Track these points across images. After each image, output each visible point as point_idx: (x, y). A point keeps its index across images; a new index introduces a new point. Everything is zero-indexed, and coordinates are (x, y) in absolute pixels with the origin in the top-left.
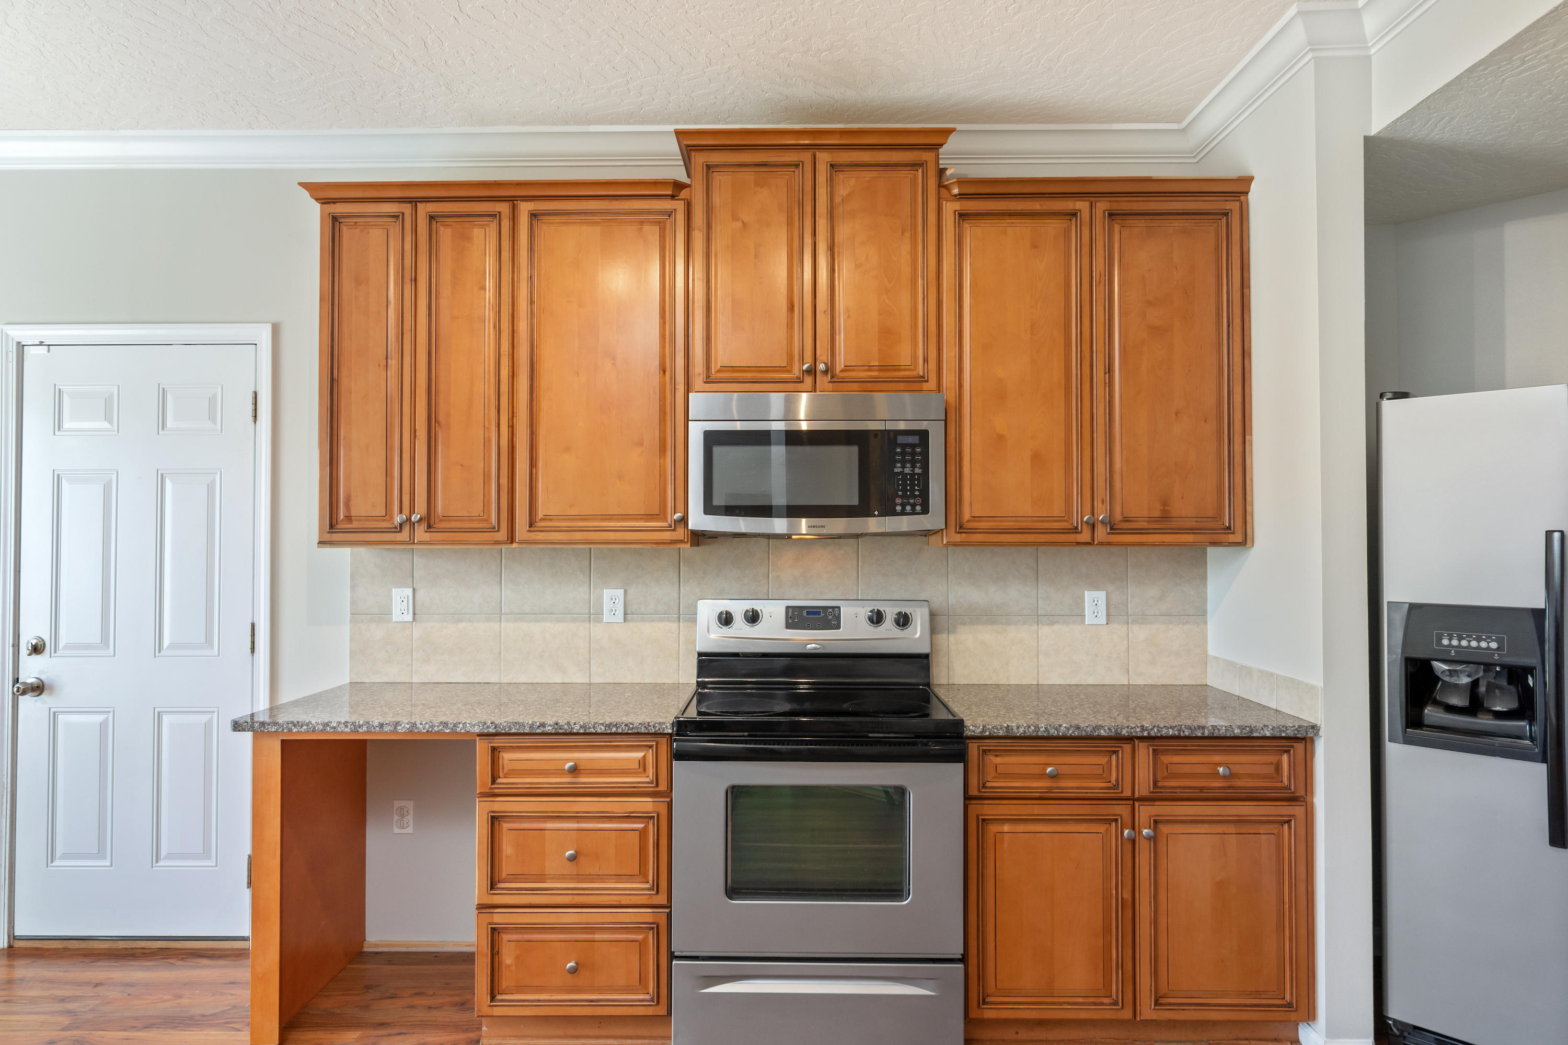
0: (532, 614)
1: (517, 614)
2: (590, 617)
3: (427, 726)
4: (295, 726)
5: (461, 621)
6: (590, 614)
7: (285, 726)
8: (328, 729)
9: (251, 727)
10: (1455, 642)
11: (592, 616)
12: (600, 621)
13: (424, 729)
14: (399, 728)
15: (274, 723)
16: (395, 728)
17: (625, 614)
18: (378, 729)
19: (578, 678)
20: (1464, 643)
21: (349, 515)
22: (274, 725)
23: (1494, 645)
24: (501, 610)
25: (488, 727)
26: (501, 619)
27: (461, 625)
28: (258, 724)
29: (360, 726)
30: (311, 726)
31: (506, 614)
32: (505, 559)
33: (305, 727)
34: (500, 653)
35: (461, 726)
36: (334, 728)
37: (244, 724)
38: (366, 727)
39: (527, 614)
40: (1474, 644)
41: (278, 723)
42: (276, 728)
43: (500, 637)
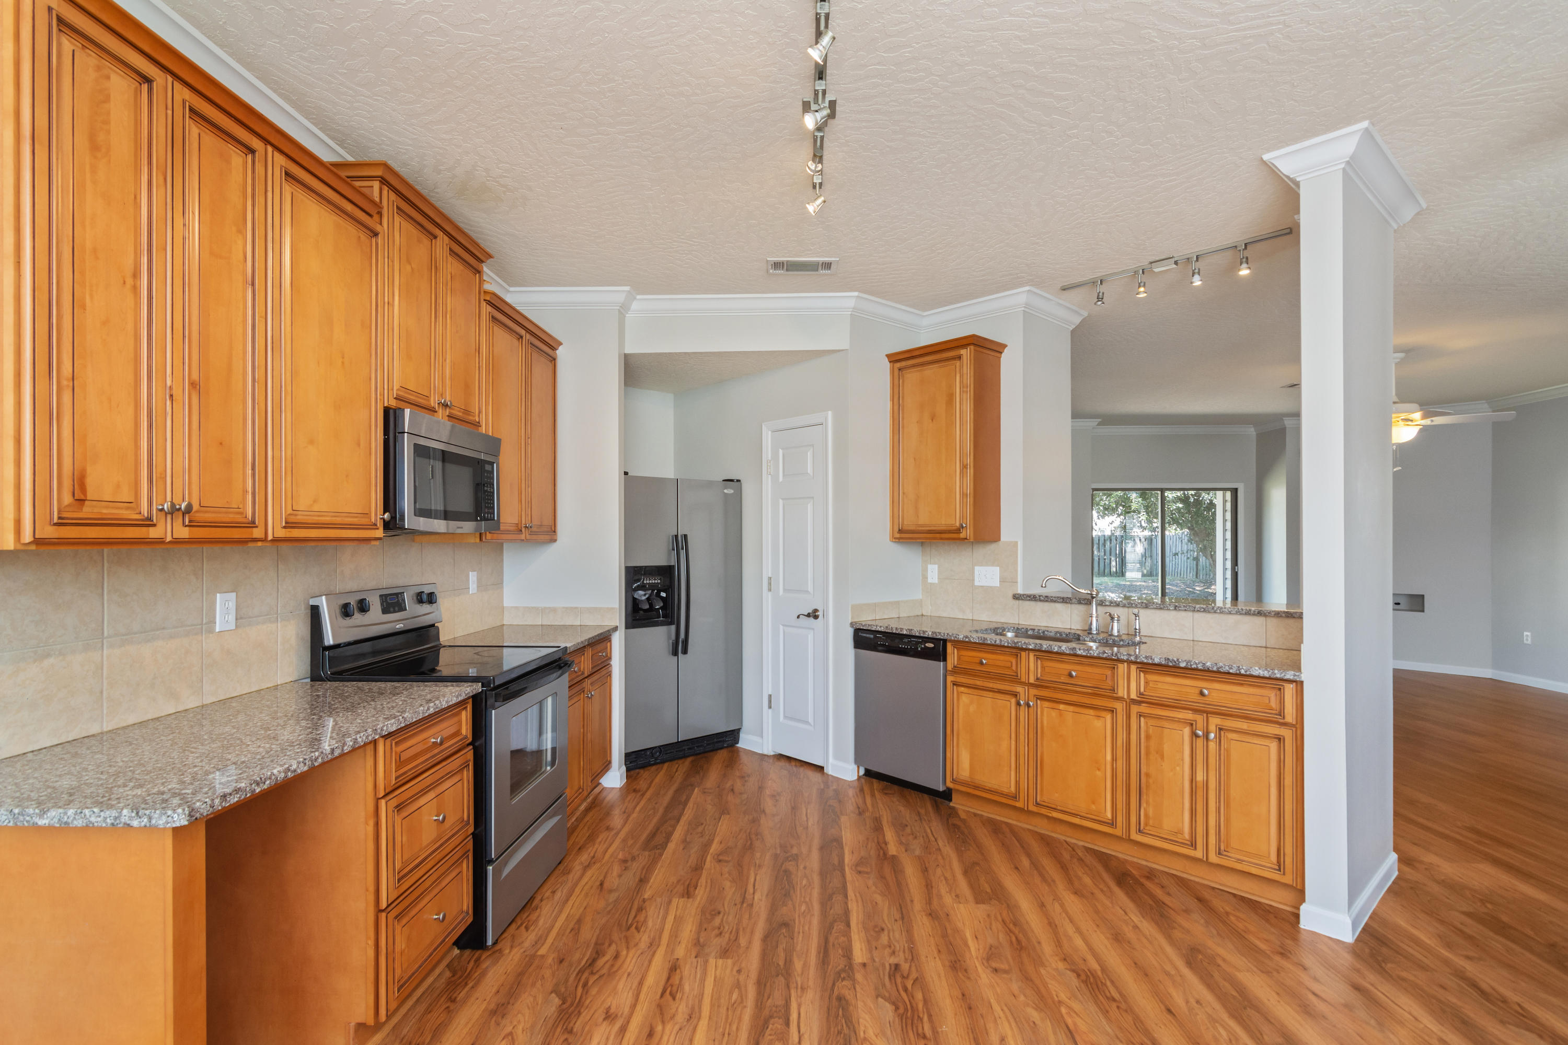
0: (142, 633)
1: (123, 635)
2: (202, 627)
3: (364, 738)
4: (258, 784)
5: (48, 655)
6: (202, 624)
7: (248, 789)
8: (289, 774)
9: (210, 807)
10: (648, 582)
11: (204, 627)
12: (211, 631)
13: (362, 741)
14: (345, 748)
15: (236, 790)
16: (343, 750)
17: (236, 619)
18: (330, 756)
19: (192, 702)
20: (651, 582)
21: (82, 497)
22: (236, 793)
23: (659, 581)
24: (103, 633)
25: (401, 723)
26: (103, 644)
27: (47, 663)
28: (219, 798)
29: (316, 759)
30: (273, 777)
31: (109, 637)
32: (108, 562)
33: (268, 782)
34: (102, 692)
35: (385, 728)
36: (295, 771)
37: (203, 807)
38: (320, 758)
39: (136, 633)
40: (653, 581)
41: (240, 788)
42: (238, 796)
43: (102, 669)
